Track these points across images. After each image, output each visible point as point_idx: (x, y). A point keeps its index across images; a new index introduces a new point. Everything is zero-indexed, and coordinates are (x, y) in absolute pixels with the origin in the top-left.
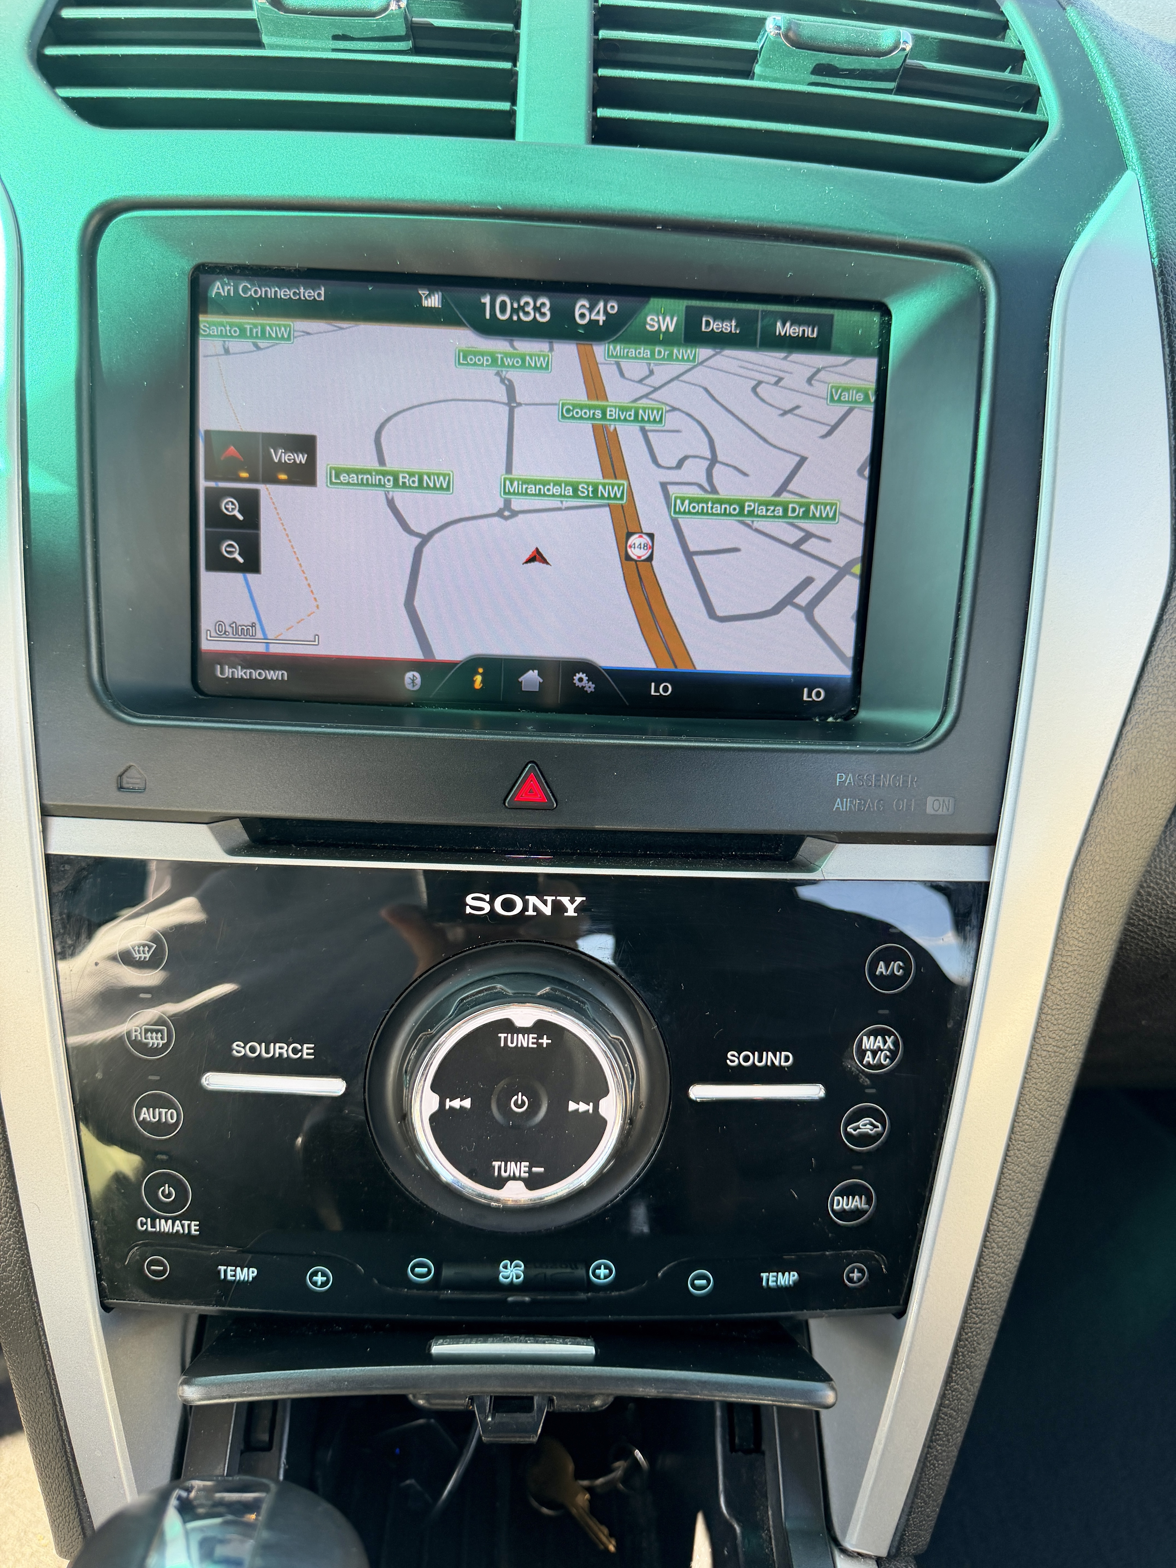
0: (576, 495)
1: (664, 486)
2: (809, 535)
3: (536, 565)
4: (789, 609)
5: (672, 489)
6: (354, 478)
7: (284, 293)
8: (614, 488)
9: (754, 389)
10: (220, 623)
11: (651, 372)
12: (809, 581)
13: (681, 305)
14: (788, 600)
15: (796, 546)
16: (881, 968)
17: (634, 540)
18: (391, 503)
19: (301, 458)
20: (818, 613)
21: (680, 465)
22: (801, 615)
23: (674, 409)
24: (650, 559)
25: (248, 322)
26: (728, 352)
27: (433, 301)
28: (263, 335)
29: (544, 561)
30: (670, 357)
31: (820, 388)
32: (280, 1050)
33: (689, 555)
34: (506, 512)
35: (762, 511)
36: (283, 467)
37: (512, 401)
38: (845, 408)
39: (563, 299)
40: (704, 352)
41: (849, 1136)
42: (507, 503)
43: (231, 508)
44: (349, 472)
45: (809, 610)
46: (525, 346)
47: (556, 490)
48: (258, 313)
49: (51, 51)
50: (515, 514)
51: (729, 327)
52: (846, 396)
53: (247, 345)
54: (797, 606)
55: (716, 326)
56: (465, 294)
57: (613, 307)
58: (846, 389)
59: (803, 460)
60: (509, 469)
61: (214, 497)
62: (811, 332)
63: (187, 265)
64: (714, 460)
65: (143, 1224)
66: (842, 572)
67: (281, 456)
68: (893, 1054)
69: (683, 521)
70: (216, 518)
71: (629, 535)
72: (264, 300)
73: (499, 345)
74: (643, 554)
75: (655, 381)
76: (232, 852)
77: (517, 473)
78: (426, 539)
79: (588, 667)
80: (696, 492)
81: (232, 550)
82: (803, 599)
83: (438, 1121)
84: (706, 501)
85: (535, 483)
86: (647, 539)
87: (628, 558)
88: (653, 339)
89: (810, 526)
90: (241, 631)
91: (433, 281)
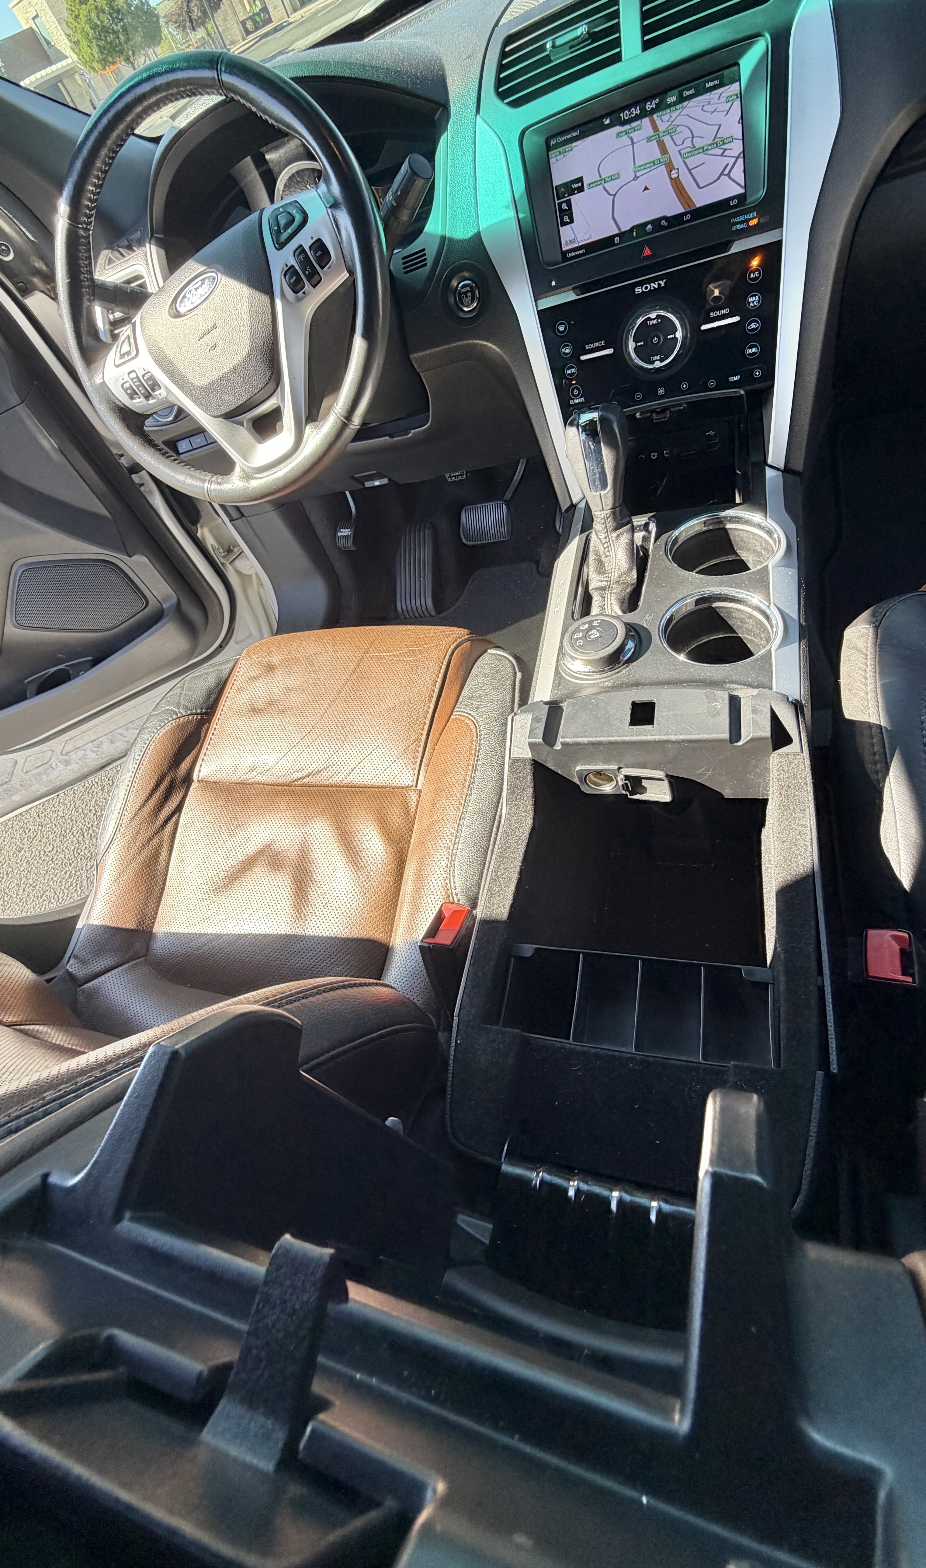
0: (654, 165)
1: (679, 151)
2: (725, 150)
3: (646, 191)
4: (722, 177)
5: (682, 152)
6: (594, 185)
7: (568, 137)
8: (665, 158)
9: (702, 109)
10: (566, 241)
11: (671, 117)
12: (727, 165)
13: (676, 91)
14: (722, 174)
15: (722, 155)
16: (752, 276)
17: (673, 172)
18: (605, 189)
19: (580, 185)
20: (731, 174)
21: (683, 143)
22: (726, 177)
23: (679, 126)
24: (678, 176)
25: (560, 149)
26: (693, 100)
27: (607, 122)
28: (565, 152)
29: (648, 189)
30: (676, 109)
31: (723, 100)
32: (597, 344)
33: (690, 170)
34: (636, 178)
35: (710, 147)
36: (575, 189)
37: (633, 143)
38: (731, 103)
39: (642, 105)
40: (685, 104)
41: (748, 330)
42: (635, 175)
43: (564, 206)
44: (592, 183)
45: (729, 175)
46: (634, 124)
47: (648, 166)
48: (564, 145)
49: (500, 90)
50: (638, 177)
51: (692, 92)
52: (731, 99)
53: (562, 156)
54: (725, 175)
55: (688, 93)
56: (615, 115)
57: (657, 101)
58: (731, 96)
59: (720, 126)
60: (635, 165)
61: (560, 204)
62: (717, 82)
63: (544, 139)
64: (693, 137)
65: (572, 402)
66: (737, 158)
67: (575, 186)
68: (759, 301)
69: (686, 160)
70: (562, 211)
71: (671, 171)
72: (564, 141)
73: (627, 127)
74: (676, 175)
75: (672, 119)
76: (578, 295)
77: (637, 165)
78: (615, 195)
79: (665, 218)
80: (689, 149)
81: (566, 219)
82: (726, 172)
83: (636, 349)
84: (692, 151)
85: (642, 166)
86: (676, 171)
87: (672, 179)
88: (670, 106)
89: (725, 147)
90: (572, 242)
91: (606, 116)
